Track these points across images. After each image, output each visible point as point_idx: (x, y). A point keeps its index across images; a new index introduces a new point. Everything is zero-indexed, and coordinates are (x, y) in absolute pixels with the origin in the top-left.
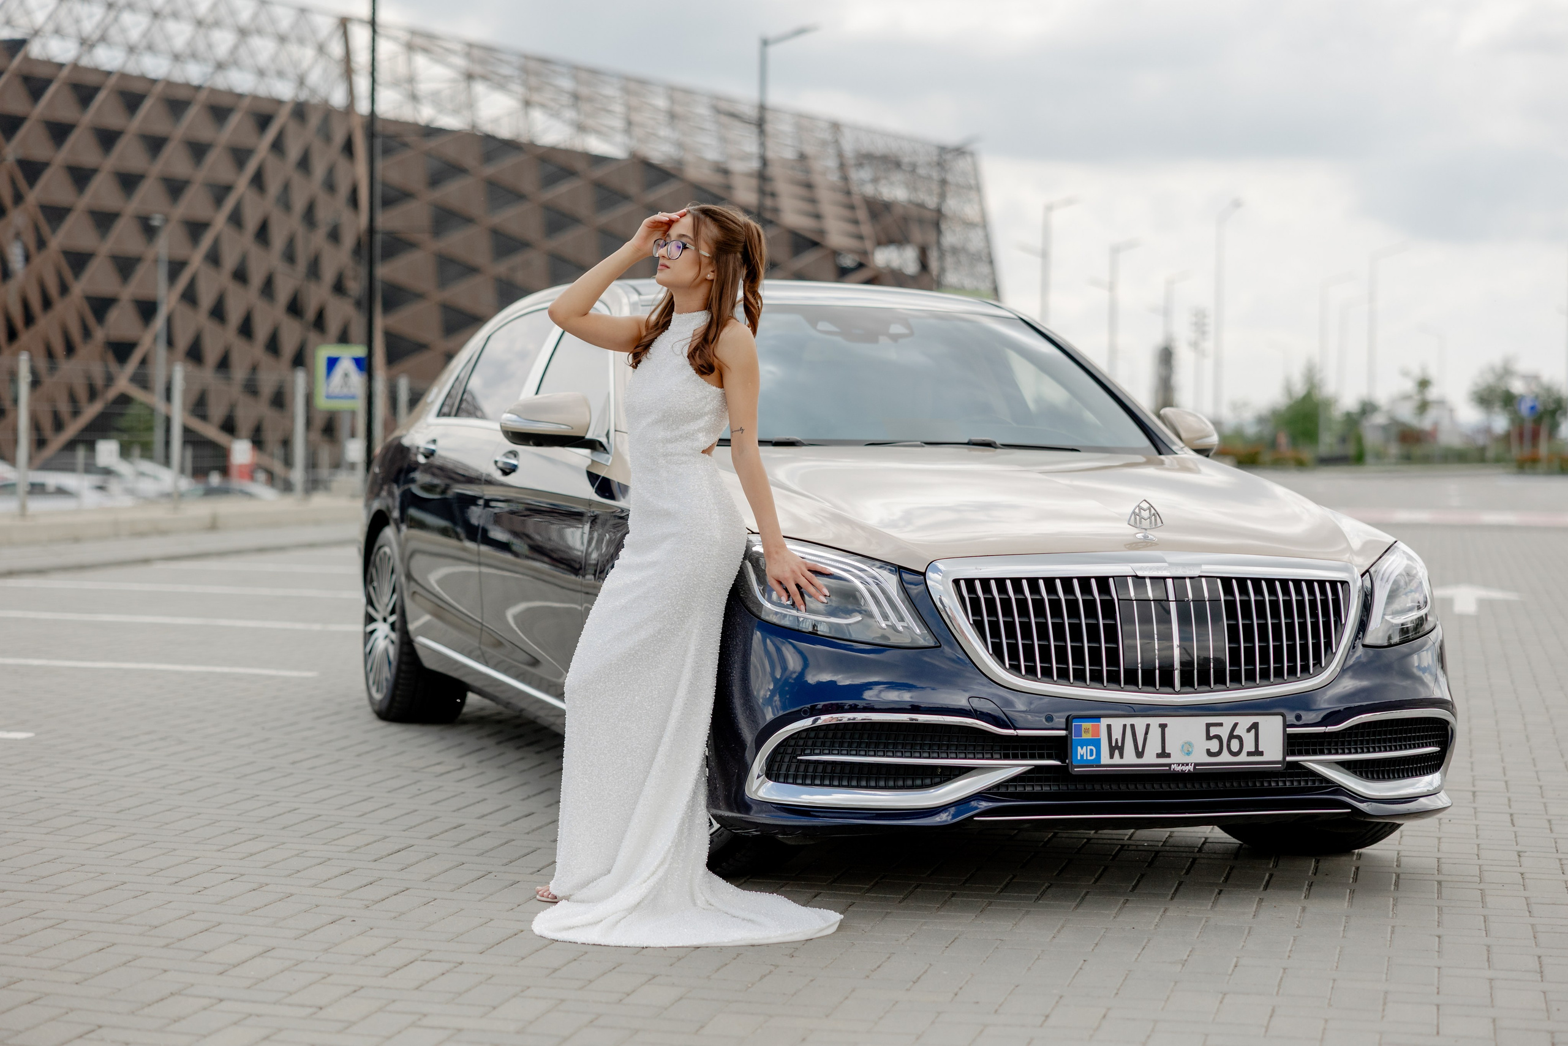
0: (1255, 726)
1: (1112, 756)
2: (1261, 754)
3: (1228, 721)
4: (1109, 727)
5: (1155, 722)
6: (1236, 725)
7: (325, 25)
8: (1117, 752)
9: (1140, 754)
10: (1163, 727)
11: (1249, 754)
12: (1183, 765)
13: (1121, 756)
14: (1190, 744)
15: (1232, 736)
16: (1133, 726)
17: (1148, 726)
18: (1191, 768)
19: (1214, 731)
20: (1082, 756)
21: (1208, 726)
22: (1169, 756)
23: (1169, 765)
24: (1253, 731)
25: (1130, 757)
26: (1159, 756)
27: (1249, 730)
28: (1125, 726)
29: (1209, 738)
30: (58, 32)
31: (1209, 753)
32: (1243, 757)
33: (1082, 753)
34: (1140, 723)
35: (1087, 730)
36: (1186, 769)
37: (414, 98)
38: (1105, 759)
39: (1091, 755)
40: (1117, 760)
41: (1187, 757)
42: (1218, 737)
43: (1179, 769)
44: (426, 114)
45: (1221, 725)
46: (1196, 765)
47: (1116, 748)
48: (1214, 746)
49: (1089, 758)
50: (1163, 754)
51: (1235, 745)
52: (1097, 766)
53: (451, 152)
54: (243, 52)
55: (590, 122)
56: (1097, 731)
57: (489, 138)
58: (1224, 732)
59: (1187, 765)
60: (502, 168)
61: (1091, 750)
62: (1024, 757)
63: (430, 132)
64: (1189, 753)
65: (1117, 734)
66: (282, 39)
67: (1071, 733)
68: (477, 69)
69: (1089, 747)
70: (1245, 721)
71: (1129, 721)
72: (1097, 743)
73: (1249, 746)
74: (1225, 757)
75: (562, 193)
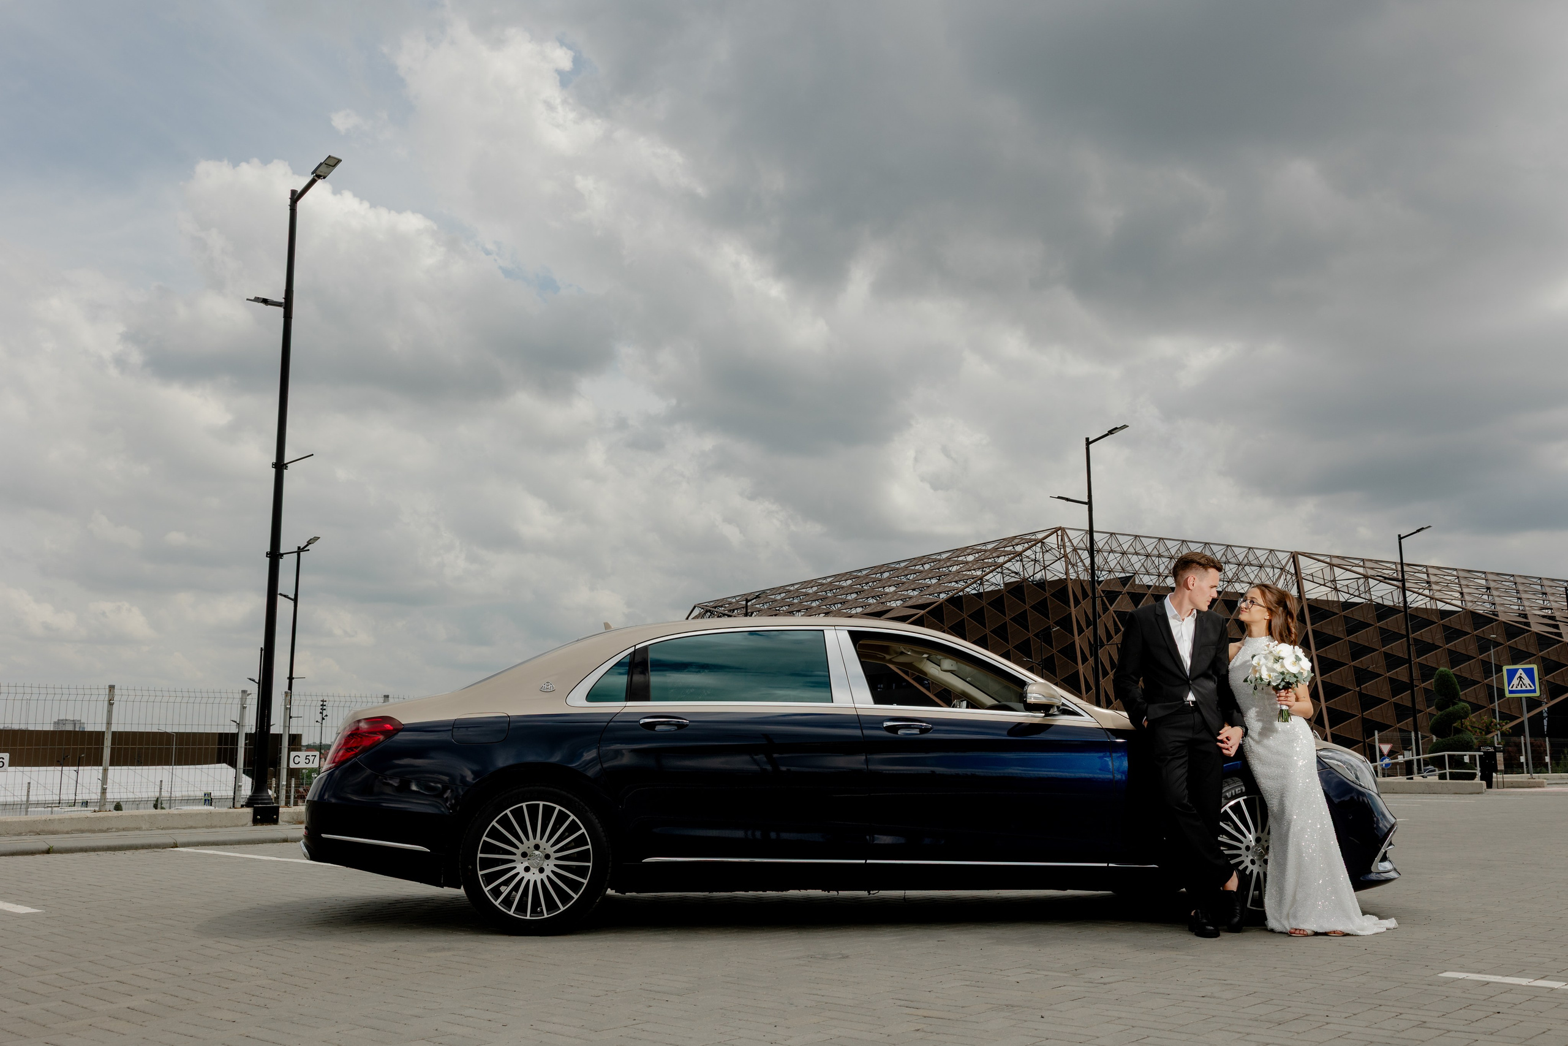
7: (1284, 558)
30: (1148, 573)
37: (1336, 589)
44: (1343, 597)
53: (1358, 616)
54: (1241, 575)
55: (1438, 595)
57: (1379, 606)
60: (1389, 623)
63: (1347, 605)
66: (1261, 566)
68: (1371, 572)
75: (1425, 634)
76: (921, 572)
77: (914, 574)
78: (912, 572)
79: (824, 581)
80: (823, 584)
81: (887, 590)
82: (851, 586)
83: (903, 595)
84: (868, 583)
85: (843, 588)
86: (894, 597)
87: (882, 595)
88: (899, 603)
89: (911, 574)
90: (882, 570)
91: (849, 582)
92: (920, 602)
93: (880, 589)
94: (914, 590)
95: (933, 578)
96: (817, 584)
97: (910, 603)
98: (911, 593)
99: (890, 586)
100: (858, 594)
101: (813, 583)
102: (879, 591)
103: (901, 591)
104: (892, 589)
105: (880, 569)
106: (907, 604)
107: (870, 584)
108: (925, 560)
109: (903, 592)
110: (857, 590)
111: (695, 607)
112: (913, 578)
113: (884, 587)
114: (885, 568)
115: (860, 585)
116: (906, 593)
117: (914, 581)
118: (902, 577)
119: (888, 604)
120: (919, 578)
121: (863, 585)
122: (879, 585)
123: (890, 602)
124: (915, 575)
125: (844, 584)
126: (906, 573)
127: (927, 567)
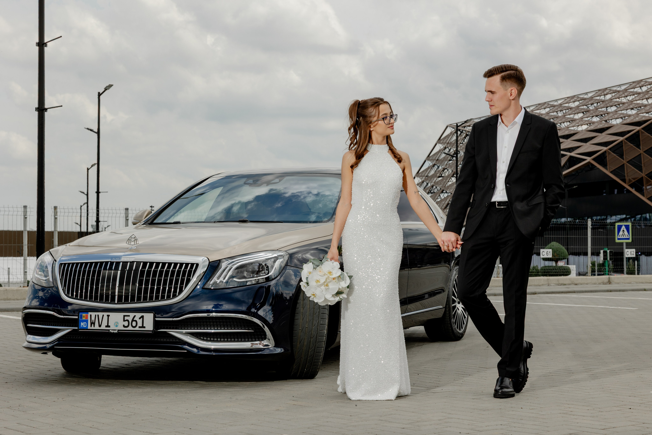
0: (142, 317)
1: (91, 326)
2: (145, 327)
3: (132, 315)
4: (91, 315)
5: (106, 314)
6: (135, 316)
8: (93, 324)
9: (100, 326)
10: (108, 316)
11: (140, 327)
12: (114, 330)
13: (94, 327)
14: (117, 323)
15: (133, 320)
16: (98, 315)
17: (103, 315)
18: (116, 331)
19: (126, 318)
20: (82, 326)
21: (124, 316)
22: (109, 327)
23: (109, 330)
24: (142, 319)
25: (97, 327)
26: (106, 326)
27: (140, 318)
28: (96, 315)
29: (124, 321)
31: (124, 326)
32: (137, 328)
33: (83, 324)
34: (101, 314)
35: (84, 317)
36: (115, 332)
38: (89, 327)
39: (85, 326)
40: (93, 328)
41: (116, 327)
42: (128, 321)
43: (112, 331)
45: (129, 316)
46: (118, 330)
47: (93, 323)
48: (126, 324)
49: (84, 327)
50: (108, 326)
51: (134, 324)
52: (86, 330)
56: (87, 317)
58: (130, 319)
59: (115, 330)
61: (85, 324)
62: (70, 326)
64: (117, 326)
65: (93, 318)
67: (79, 317)
69: (84, 323)
70: (138, 315)
71: (97, 313)
72: (87, 321)
73: (140, 324)
74: (130, 328)
76: (639, 94)
77: (633, 95)
78: (631, 94)
79: (556, 103)
80: (554, 106)
81: (609, 110)
82: (578, 107)
83: (623, 114)
84: (593, 104)
85: (571, 108)
86: (615, 115)
87: (604, 114)
88: (619, 121)
89: (630, 96)
90: (605, 93)
91: (577, 103)
92: (637, 119)
93: (603, 109)
94: (632, 109)
95: (649, 98)
96: (549, 106)
97: (629, 120)
98: (630, 112)
99: (612, 106)
100: (584, 113)
101: (546, 105)
102: (602, 111)
103: (621, 111)
104: (614, 108)
105: (603, 92)
106: (625, 122)
107: (595, 105)
108: (642, 83)
109: (623, 112)
110: (583, 111)
111: (447, 127)
112: (632, 99)
113: (607, 107)
114: (607, 91)
115: (586, 105)
116: (625, 113)
117: (631, 102)
118: (623, 98)
119: (610, 122)
120: (637, 98)
121: (589, 106)
122: (602, 106)
123: (611, 120)
124: (634, 97)
125: (572, 105)
126: (626, 94)
127: (644, 89)
